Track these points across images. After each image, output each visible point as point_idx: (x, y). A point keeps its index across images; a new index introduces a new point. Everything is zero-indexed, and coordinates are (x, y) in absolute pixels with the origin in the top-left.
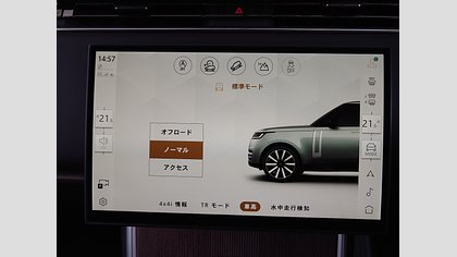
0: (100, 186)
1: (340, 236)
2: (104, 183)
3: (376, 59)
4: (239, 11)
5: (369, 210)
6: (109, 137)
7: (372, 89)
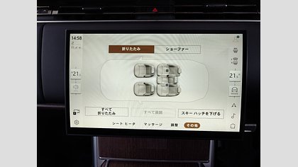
0: (75, 113)
1: (211, 141)
2: (76, 111)
3: (238, 37)
4: (155, 10)
5: (233, 126)
6: (79, 85)
7: (235, 55)
